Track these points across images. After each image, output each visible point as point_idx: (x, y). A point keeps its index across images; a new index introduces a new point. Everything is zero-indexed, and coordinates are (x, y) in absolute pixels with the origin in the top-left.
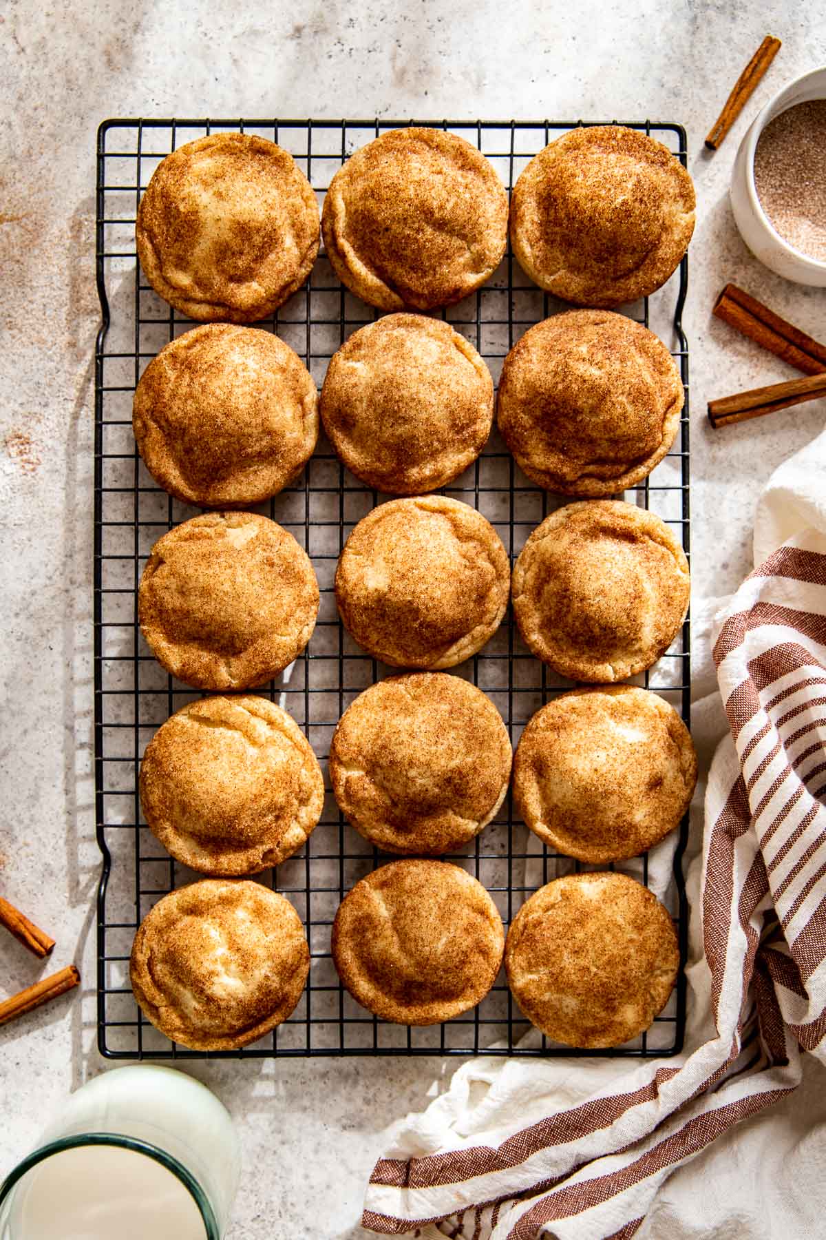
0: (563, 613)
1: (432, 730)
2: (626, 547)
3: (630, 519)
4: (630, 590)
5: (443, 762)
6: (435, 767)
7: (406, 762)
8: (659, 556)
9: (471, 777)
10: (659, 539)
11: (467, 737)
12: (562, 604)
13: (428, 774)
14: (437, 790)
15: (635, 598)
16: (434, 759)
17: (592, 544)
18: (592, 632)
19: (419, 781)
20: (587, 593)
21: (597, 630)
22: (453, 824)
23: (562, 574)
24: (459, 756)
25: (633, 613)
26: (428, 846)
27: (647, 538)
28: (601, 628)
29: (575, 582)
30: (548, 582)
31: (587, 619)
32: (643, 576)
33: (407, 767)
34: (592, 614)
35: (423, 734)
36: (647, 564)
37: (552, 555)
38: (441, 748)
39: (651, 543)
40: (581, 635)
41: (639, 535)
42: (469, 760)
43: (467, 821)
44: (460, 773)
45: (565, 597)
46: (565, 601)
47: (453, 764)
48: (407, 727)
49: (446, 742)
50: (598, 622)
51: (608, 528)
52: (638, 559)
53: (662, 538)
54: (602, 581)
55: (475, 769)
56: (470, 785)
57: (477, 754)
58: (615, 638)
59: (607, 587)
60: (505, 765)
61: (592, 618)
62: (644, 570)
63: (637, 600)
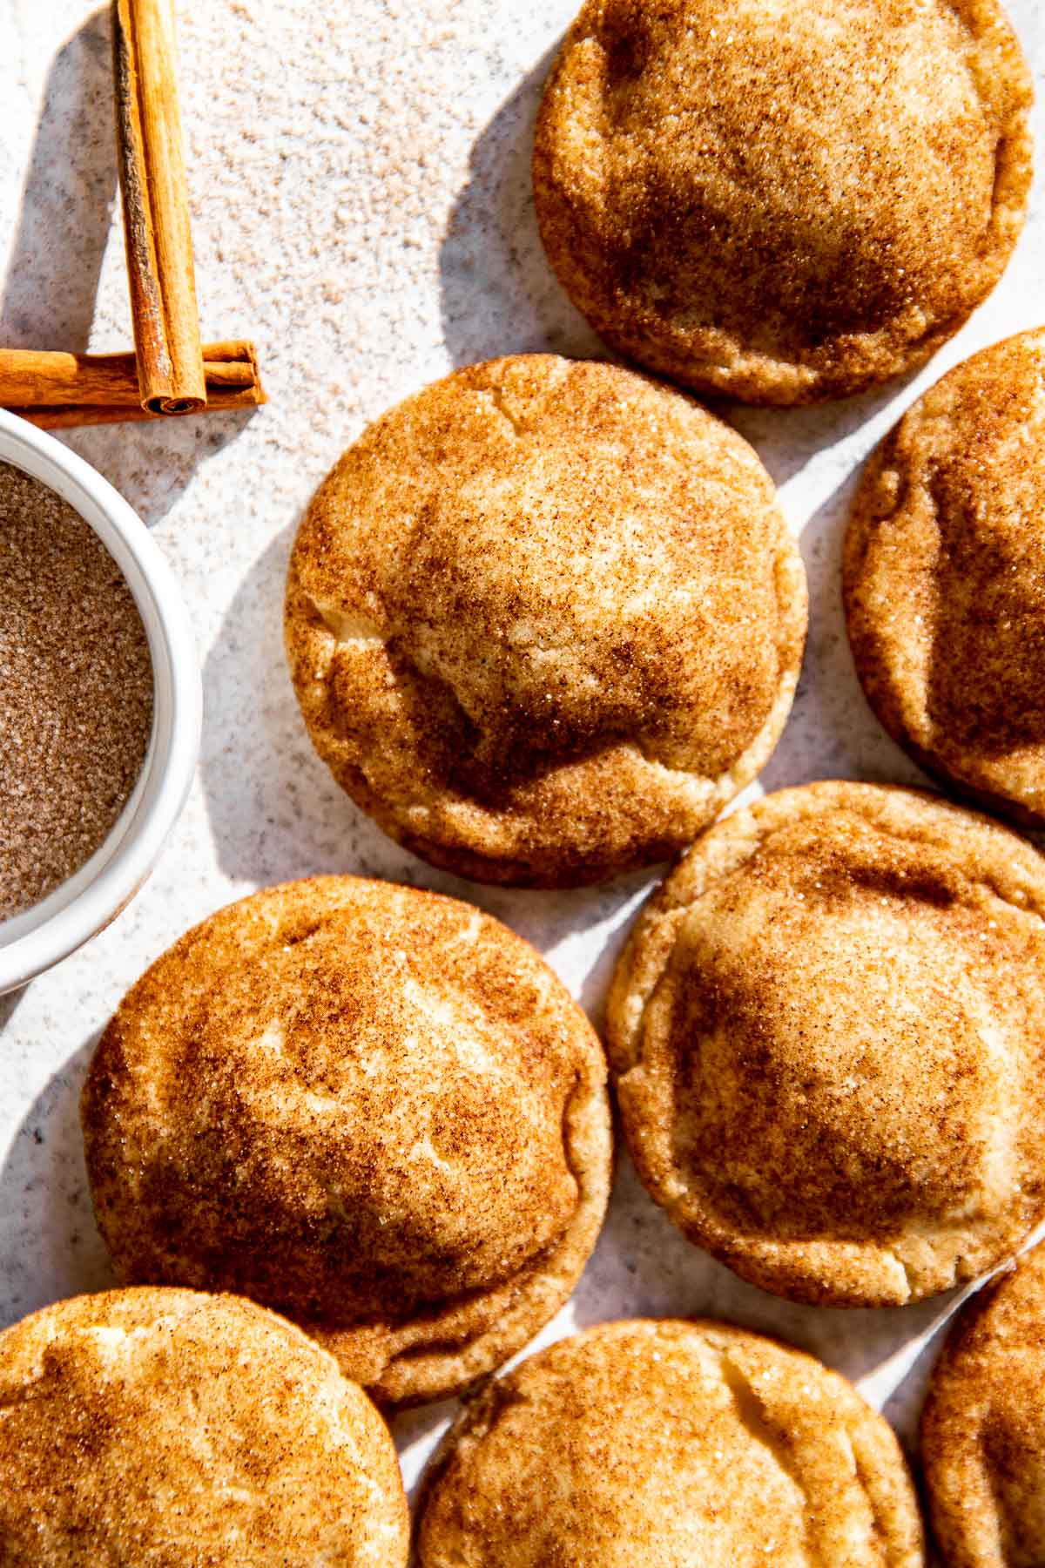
0: (756, 1122)
1: (575, 510)
2: (925, 920)
3: (935, 842)
4: (945, 1054)
5: (607, 599)
6: (585, 615)
7: (501, 600)
8: (1020, 946)
9: (688, 645)
10: (1019, 895)
11: (675, 533)
12: (754, 1095)
13: (567, 632)
14: (591, 682)
15: (959, 1075)
16: (581, 589)
17: (832, 919)
18: (840, 1172)
19: (539, 656)
20: (822, 1067)
21: (854, 1168)
22: (641, 784)
23: (750, 1010)
24: (655, 584)
25: (957, 1116)
26: (573, 848)
27: (983, 892)
28: (866, 1164)
29: (786, 1034)
30: (711, 1032)
31: (826, 1139)
32: (981, 1010)
33: (505, 617)
34: (837, 1126)
35: (548, 522)
36: (988, 972)
37: (717, 956)
38: (602, 562)
39: (996, 905)
40: (813, 1180)
41: (962, 884)
42: (683, 597)
43: (681, 776)
44: (658, 632)
45: (760, 1076)
46: (763, 1088)
47: (638, 605)
48: (502, 505)
49: (615, 546)
50: (855, 1147)
51: (875, 871)
52: (963, 957)
53: (1027, 891)
54: (866, 1032)
55: (700, 623)
56: (687, 670)
57: (707, 580)
58: (907, 1185)
59: (878, 1048)
60: (788, 619)
61: (839, 1138)
62: (980, 995)
63: (964, 1082)
